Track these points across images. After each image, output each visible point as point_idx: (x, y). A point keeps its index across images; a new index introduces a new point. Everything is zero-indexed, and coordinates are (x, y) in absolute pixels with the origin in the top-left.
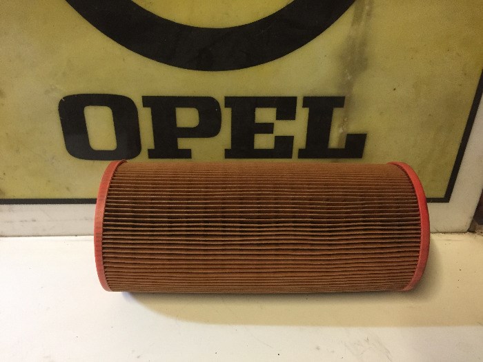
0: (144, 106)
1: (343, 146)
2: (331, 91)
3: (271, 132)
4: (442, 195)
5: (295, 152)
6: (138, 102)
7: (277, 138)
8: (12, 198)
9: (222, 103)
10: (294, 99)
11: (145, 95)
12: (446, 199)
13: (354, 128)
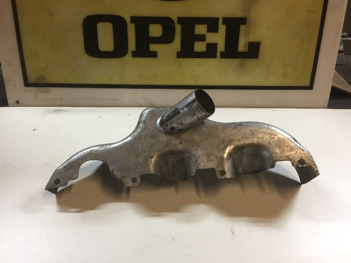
0: (132, 22)
1: (247, 51)
2: (239, 14)
3: (204, 40)
4: (308, 84)
5: (218, 54)
6: (128, 20)
7: (208, 44)
8: (50, 82)
9: (176, 20)
10: (217, 19)
11: (132, 15)
12: (310, 87)
13: (253, 38)
